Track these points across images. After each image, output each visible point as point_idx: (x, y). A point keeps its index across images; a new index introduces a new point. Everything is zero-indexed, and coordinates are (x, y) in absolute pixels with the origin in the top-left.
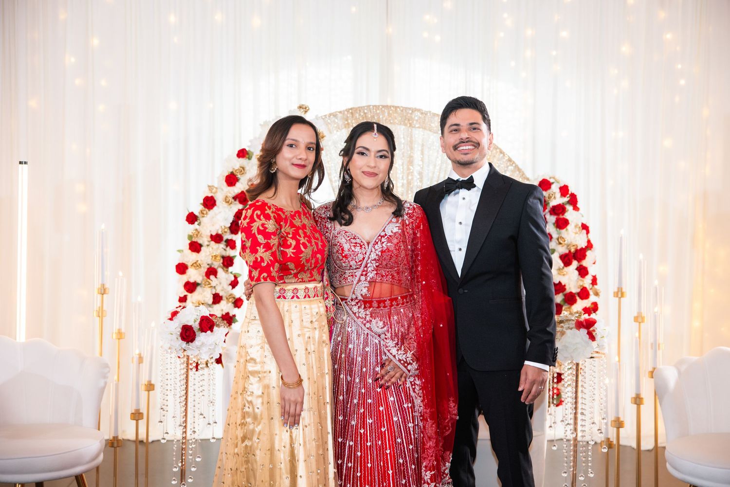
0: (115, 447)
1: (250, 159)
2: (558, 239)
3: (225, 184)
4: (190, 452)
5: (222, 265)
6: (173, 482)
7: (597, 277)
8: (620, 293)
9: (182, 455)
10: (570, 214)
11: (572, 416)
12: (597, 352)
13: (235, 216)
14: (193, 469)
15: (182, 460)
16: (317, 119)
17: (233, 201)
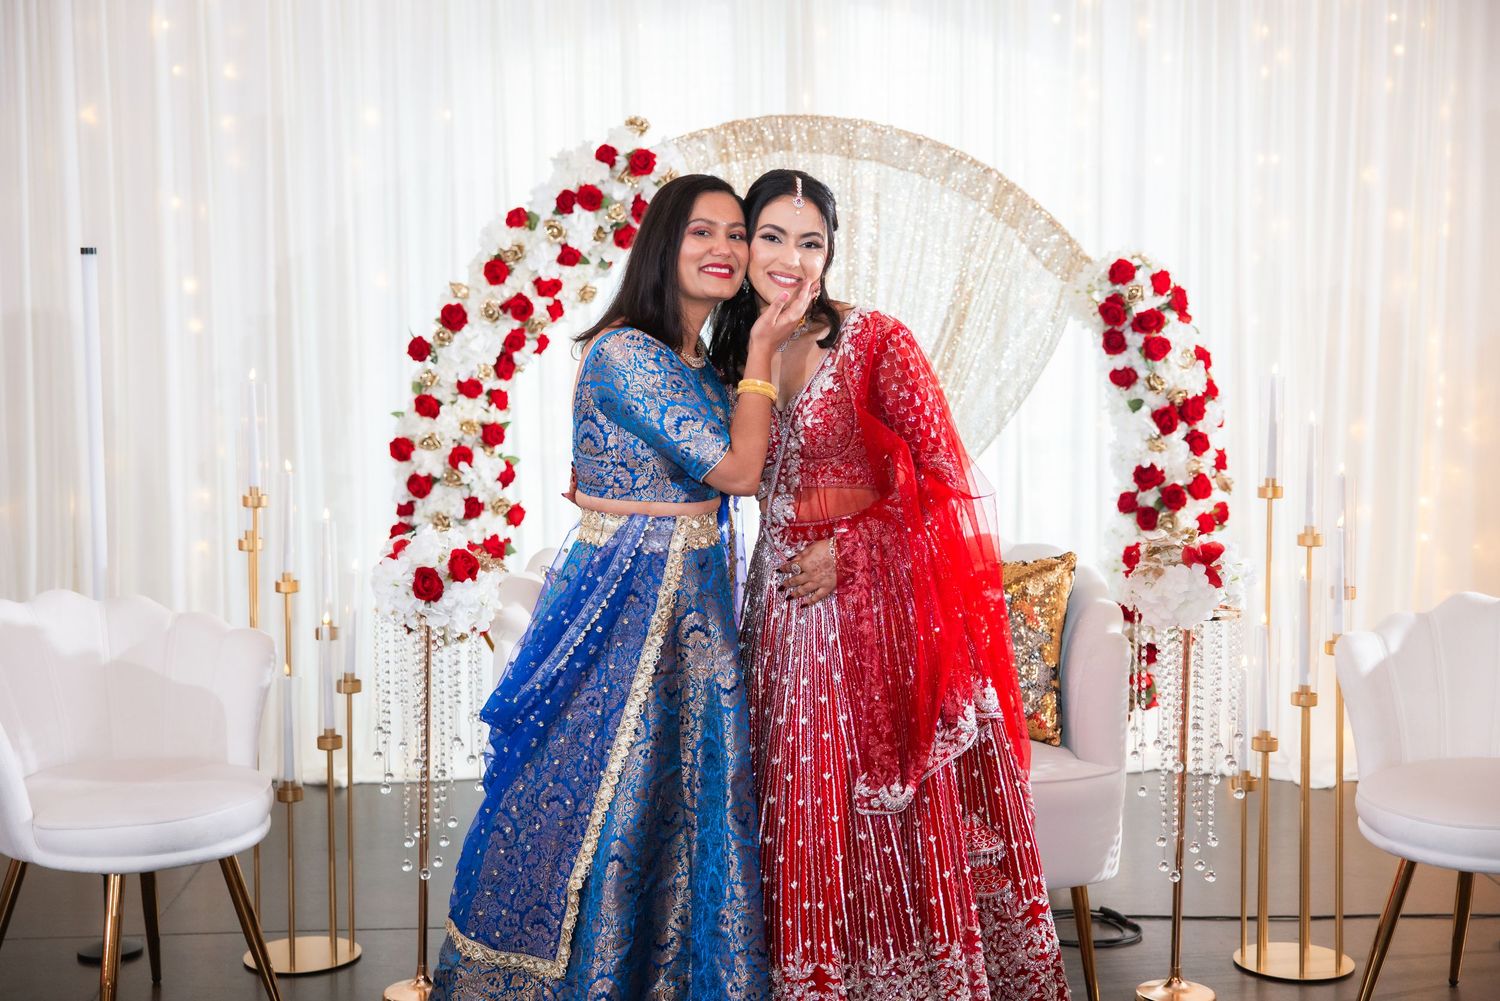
0: (289, 803)
1: (532, 228)
2: (1148, 380)
3: (484, 279)
4: (437, 810)
5: (480, 440)
6: (406, 868)
7: (1227, 453)
8: (1271, 490)
9: (421, 816)
10: (1173, 329)
11: (1176, 732)
12: (1226, 608)
13: (505, 344)
14: (443, 844)
15: (421, 825)
16: (666, 146)
17: (501, 312)
